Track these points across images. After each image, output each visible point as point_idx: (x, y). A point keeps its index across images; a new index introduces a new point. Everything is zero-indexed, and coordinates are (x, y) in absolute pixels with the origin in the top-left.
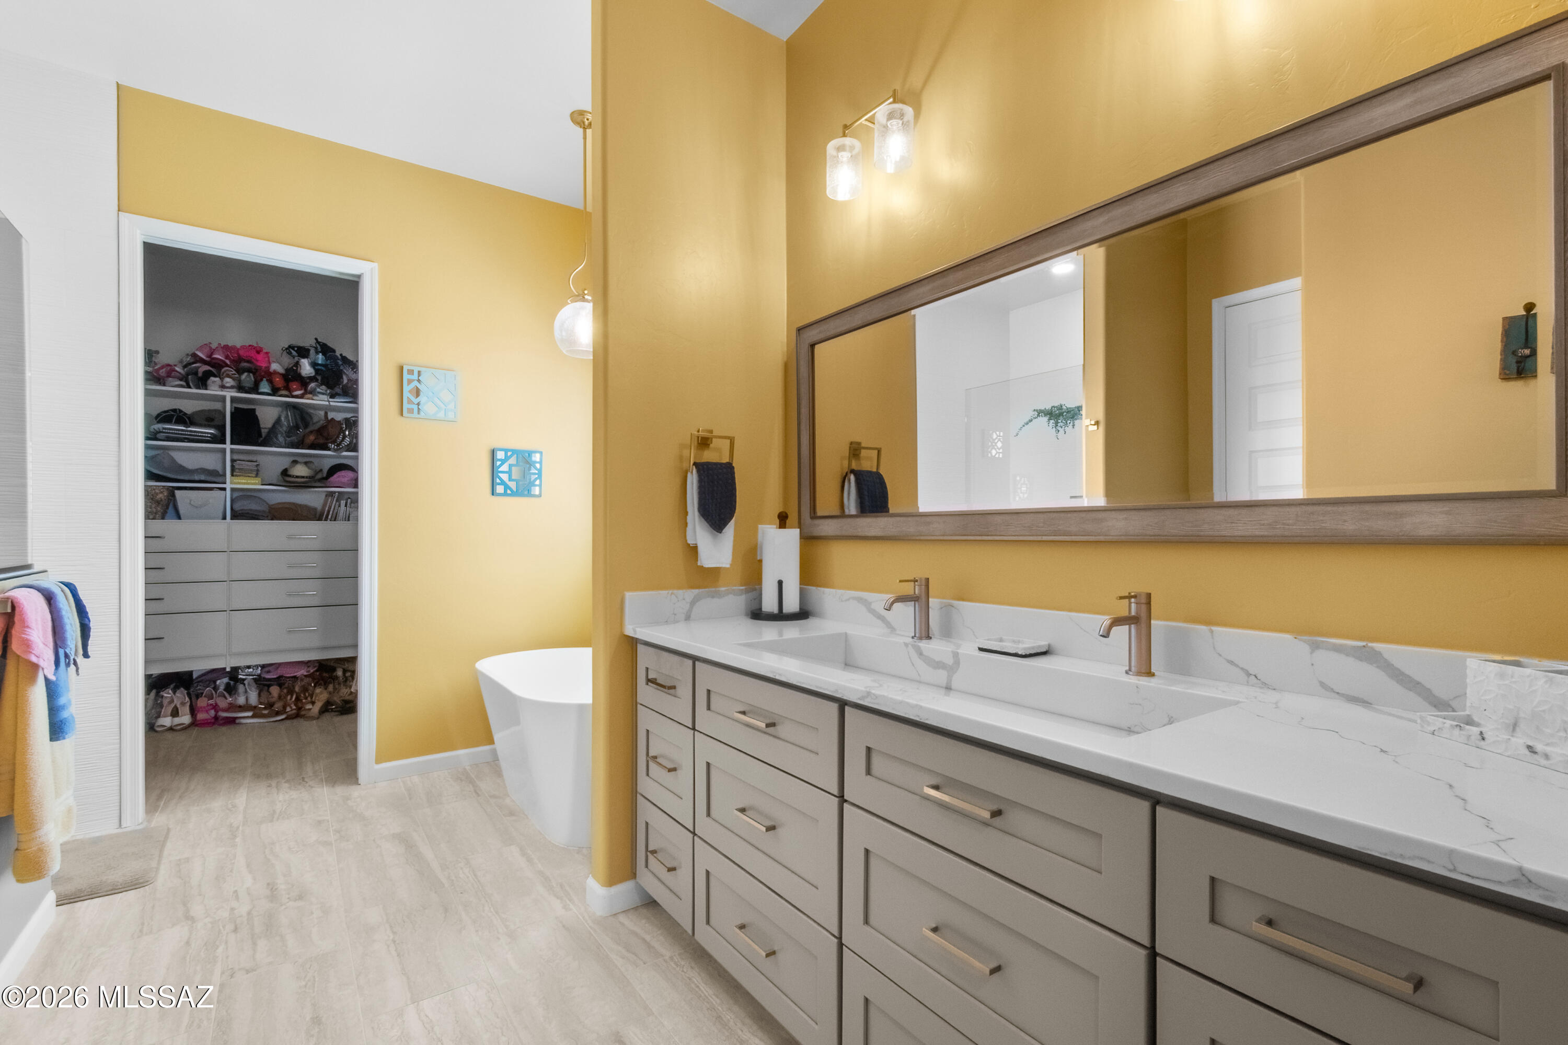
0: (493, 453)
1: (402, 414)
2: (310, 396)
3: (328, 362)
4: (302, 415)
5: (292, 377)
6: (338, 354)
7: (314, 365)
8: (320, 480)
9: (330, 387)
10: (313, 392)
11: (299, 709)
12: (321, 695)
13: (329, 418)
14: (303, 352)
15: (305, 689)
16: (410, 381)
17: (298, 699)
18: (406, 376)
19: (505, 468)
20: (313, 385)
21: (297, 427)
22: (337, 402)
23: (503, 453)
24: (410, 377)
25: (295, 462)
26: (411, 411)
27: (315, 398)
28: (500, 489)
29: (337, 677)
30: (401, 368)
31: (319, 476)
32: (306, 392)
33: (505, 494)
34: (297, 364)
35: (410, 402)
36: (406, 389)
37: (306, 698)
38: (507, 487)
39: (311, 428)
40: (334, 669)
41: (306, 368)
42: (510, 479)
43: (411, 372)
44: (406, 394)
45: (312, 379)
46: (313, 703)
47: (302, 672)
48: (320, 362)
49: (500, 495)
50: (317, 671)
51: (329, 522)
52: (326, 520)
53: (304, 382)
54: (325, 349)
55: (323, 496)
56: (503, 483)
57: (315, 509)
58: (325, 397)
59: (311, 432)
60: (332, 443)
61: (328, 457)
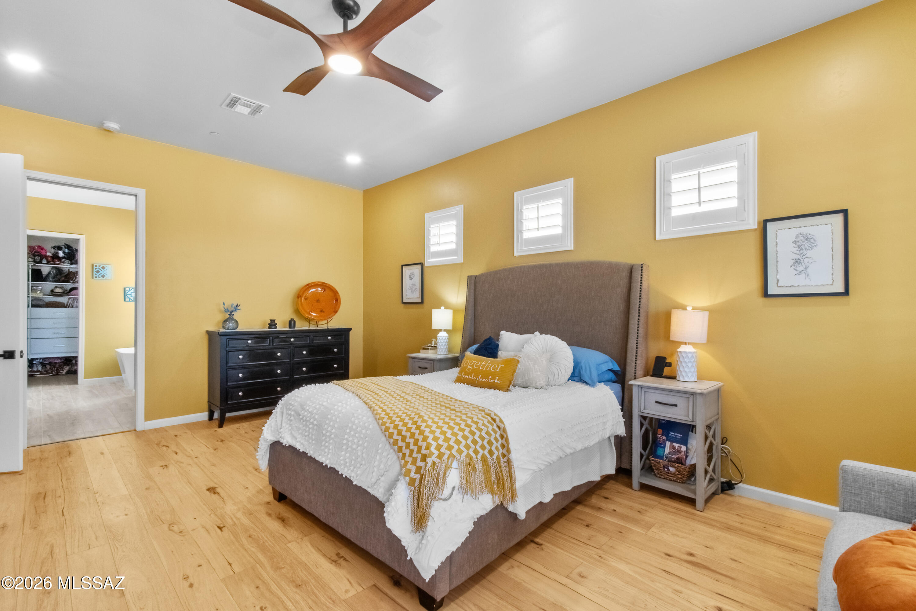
0: (125, 289)
1: (93, 278)
2: (62, 264)
3: (70, 252)
4: (59, 271)
5: (55, 257)
6: (74, 248)
7: (64, 253)
8: (66, 293)
9: (71, 261)
10: (63, 262)
11: (58, 372)
12: (66, 368)
13: (70, 271)
14: (60, 248)
15: (60, 366)
16: (96, 269)
17: (57, 370)
18: (94, 267)
19: (129, 293)
20: (63, 260)
21: (57, 275)
22: (73, 266)
23: (129, 289)
24: (96, 267)
25: (56, 287)
26: (96, 277)
27: (64, 265)
28: (127, 299)
29: (73, 363)
30: (93, 265)
31: (66, 292)
32: (61, 262)
33: (129, 301)
34: (57, 253)
35: (96, 274)
36: (95, 271)
37: (60, 369)
38: (130, 299)
39: (63, 275)
40: (72, 361)
41: (61, 254)
42: (131, 297)
43: (96, 266)
44: (95, 272)
45: (63, 258)
46: (63, 371)
47: (59, 361)
48: (66, 252)
49: (127, 301)
50: (65, 361)
51: (70, 308)
52: (69, 307)
53: (60, 259)
54: (69, 247)
55: (67, 299)
56: (128, 298)
57: (64, 303)
58: (69, 265)
59: (63, 277)
60: (71, 280)
61: (69, 286)
